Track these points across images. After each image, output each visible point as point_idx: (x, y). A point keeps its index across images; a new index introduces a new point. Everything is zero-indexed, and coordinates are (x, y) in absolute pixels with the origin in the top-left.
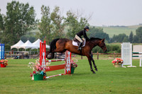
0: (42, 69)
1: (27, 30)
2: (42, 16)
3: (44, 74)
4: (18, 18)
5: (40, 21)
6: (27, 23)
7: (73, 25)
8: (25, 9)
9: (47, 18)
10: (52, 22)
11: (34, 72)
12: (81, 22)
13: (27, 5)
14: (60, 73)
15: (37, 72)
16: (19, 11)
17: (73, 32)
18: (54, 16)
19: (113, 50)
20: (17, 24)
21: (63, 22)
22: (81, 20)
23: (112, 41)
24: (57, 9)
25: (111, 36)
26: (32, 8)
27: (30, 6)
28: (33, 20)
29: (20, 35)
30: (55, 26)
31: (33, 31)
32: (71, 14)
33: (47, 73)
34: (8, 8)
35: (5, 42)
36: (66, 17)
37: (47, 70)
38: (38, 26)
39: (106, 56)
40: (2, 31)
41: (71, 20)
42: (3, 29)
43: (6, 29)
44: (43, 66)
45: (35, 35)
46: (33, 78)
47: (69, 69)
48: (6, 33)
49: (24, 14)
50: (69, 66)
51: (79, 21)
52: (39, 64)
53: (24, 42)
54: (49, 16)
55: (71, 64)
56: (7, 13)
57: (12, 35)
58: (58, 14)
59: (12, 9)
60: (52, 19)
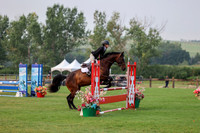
0: (94, 100)
1: (73, 45)
2: (95, 25)
3: (97, 107)
4: (62, 29)
5: (92, 33)
6: (75, 36)
7: (139, 39)
8: (71, 16)
9: (102, 28)
10: (109, 34)
11: (83, 105)
12: (150, 34)
13: (75, 10)
14: (119, 106)
15: (87, 105)
16: (63, 19)
17: (139, 49)
18: (112, 26)
19: (196, 75)
20: (61, 36)
21: (124, 34)
22: (151, 32)
23: (194, 61)
24: (116, 16)
25: (192, 55)
26: (82, 14)
27: (79, 12)
28: (83, 31)
29: (65, 53)
30: (113, 40)
31: (82, 47)
32: (135, 22)
33: (101, 106)
34: (48, 14)
35: (43, 62)
36: (129, 27)
37: (101, 102)
38: (90, 40)
39: (185, 83)
40: (40, 47)
41: (136, 31)
42: (41, 43)
43: (45, 44)
44: (95, 96)
45: (85, 52)
46: (81, 114)
47: (132, 102)
48: (46, 49)
49: (70, 22)
50: (133, 96)
51: (147, 33)
52: (90, 93)
53: (70, 61)
54: (105, 26)
55: (136, 95)
56: (47, 22)
57: (53, 52)
58: (118, 23)
59: (53, 16)
60: (110, 30)
